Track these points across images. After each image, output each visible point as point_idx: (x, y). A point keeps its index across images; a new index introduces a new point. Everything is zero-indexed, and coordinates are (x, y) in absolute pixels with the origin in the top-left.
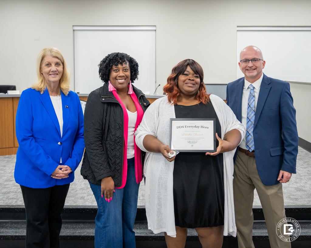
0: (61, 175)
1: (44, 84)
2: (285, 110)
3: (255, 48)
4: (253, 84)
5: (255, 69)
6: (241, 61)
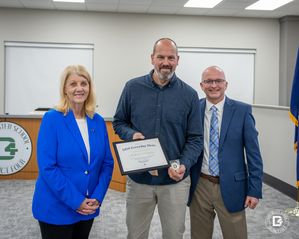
0: (88, 210)
1: (68, 105)
2: (247, 134)
3: (217, 69)
4: (215, 105)
5: (219, 90)
6: (204, 81)
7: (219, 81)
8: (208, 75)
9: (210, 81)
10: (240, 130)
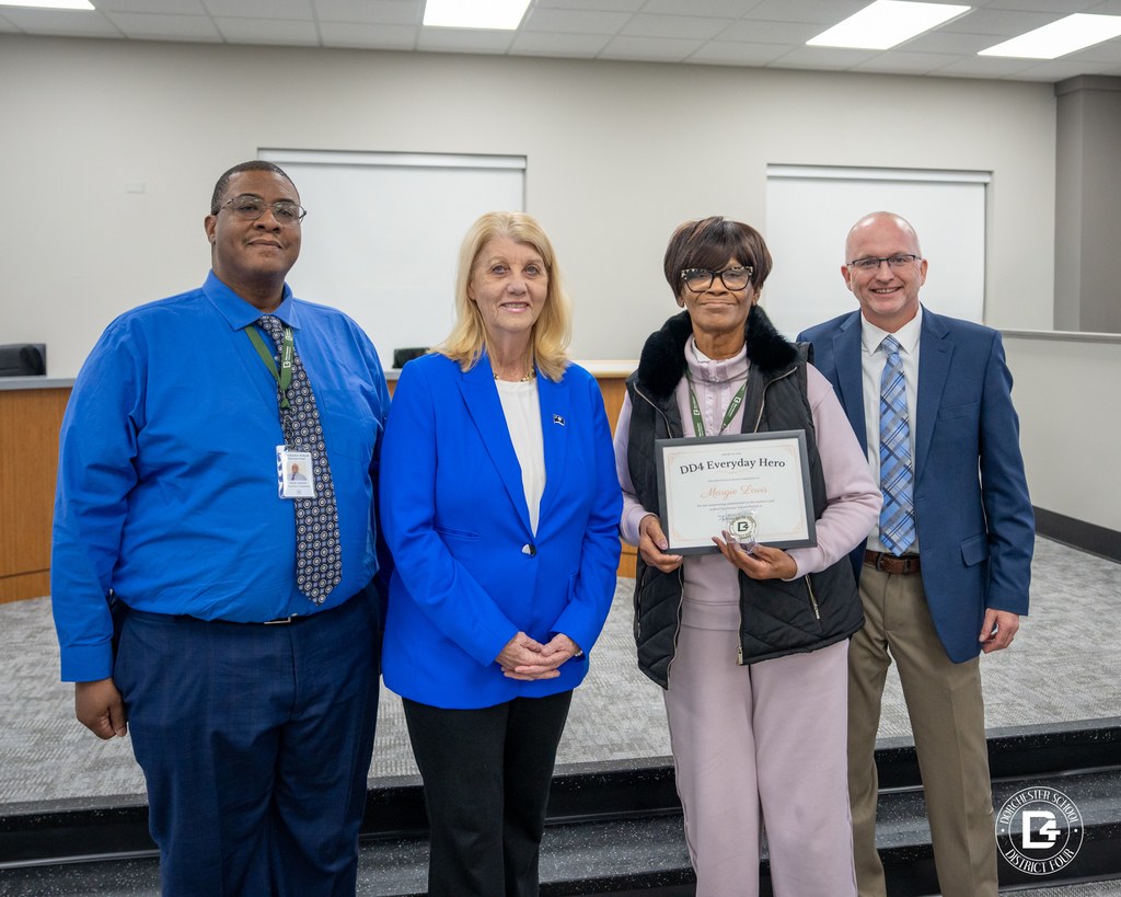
4: (894, 335)
5: (899, 288)
6: (854, 263)
7: (899, 260)
8: (863, 242)
9: (870, 261)
10: (971, 412)
